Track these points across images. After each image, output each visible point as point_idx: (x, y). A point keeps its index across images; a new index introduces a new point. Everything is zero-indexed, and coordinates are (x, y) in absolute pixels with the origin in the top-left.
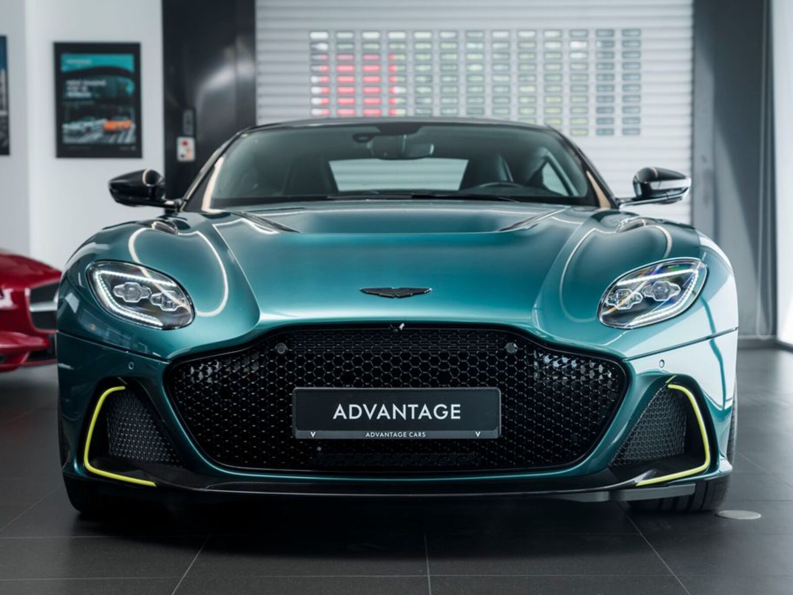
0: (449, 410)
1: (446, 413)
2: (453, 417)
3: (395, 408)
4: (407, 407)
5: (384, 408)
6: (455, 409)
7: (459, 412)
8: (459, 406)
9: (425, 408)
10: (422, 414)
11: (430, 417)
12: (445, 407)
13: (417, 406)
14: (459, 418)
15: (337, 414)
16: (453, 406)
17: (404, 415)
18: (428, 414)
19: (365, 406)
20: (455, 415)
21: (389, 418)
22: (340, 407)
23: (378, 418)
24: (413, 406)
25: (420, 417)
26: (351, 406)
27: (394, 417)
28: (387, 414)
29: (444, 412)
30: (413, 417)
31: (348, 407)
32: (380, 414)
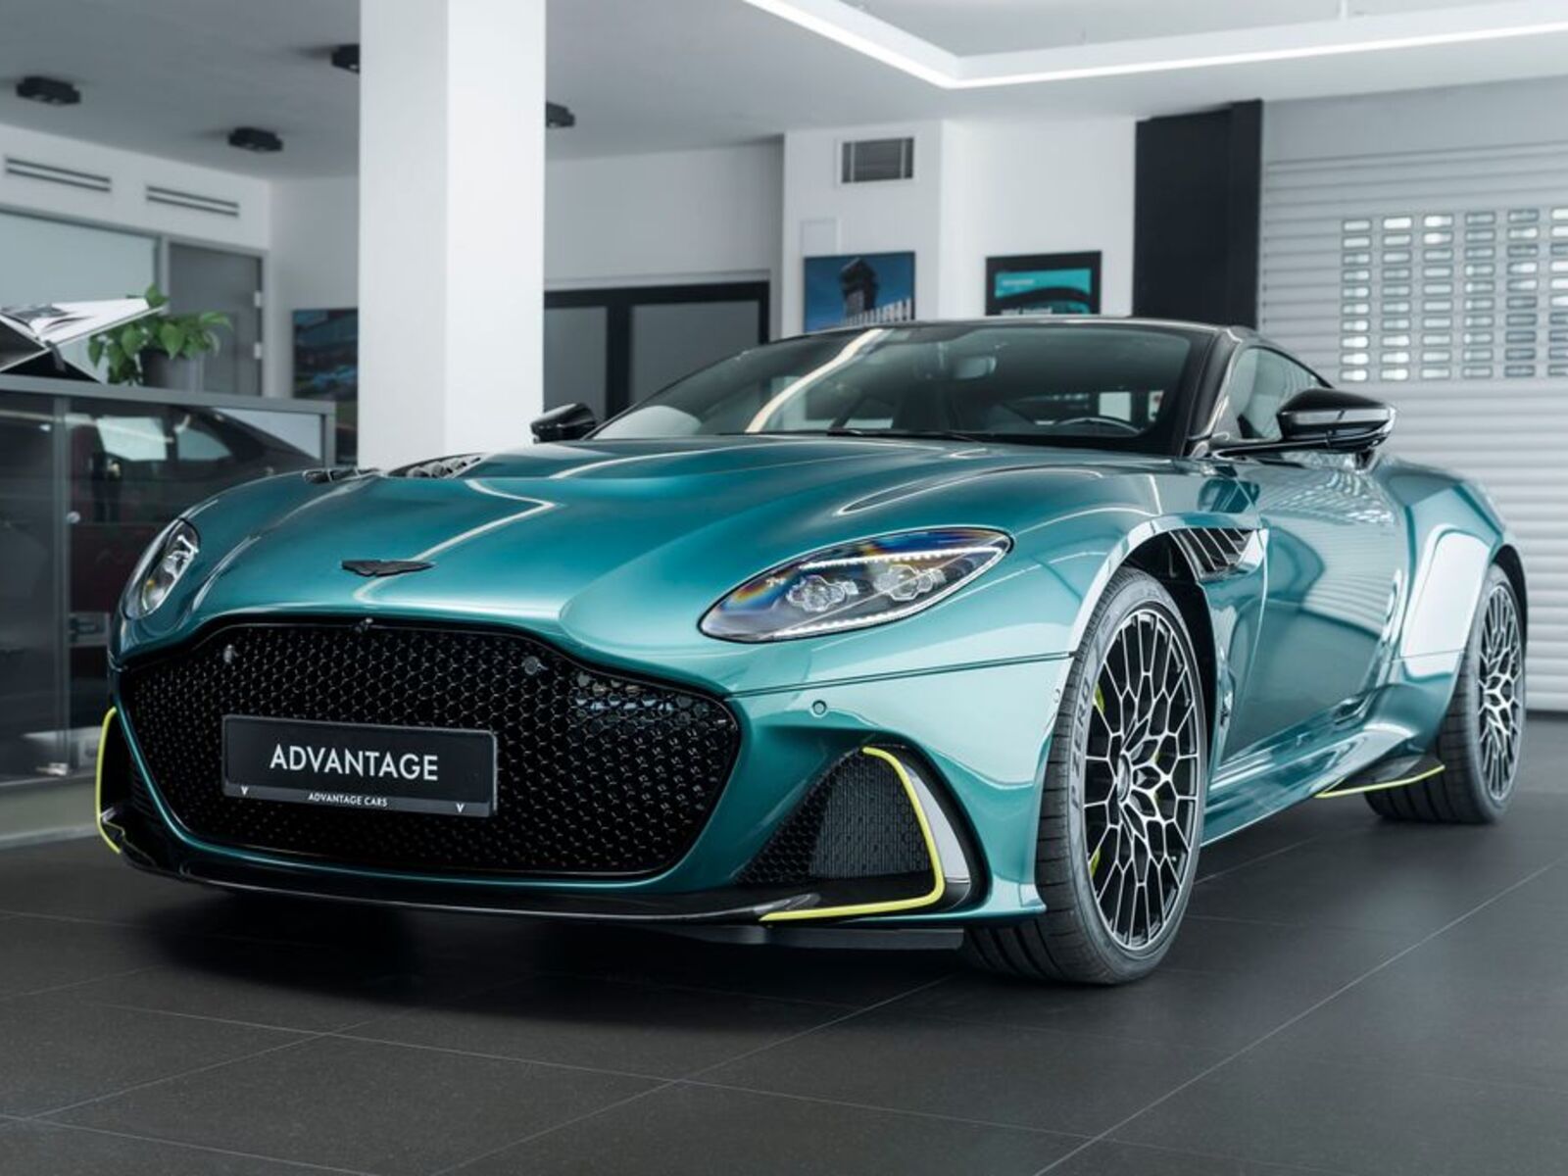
0: (421, 763)
1: (417, 769)
2: (427, 777)
3: (348, 756)
4: (364, 756)
5: (333, 754)
6: (431, 763)
7: (434, 768)
8: (434, 758)
9: (388, 758)
10: (384, 769)
11: (395, 775)
12: (416, 759)
13: (377, 754)
14: (434, 778)
15: (275, 761)
16: (427, 758)
17: (360, 769)
18: (392, 769)
19: (309, 749)
20: (431, 773)
21: (340, 771)
22: (279, 751)
23: (327, 770)
24: (373, 755)
25: (381, 774)
26: (293, 749)
27: (347, 771)
28: (337, 765)
29: (414, 768)
30: (372, 773)
31: (288, 748)
32: (329, 765)
